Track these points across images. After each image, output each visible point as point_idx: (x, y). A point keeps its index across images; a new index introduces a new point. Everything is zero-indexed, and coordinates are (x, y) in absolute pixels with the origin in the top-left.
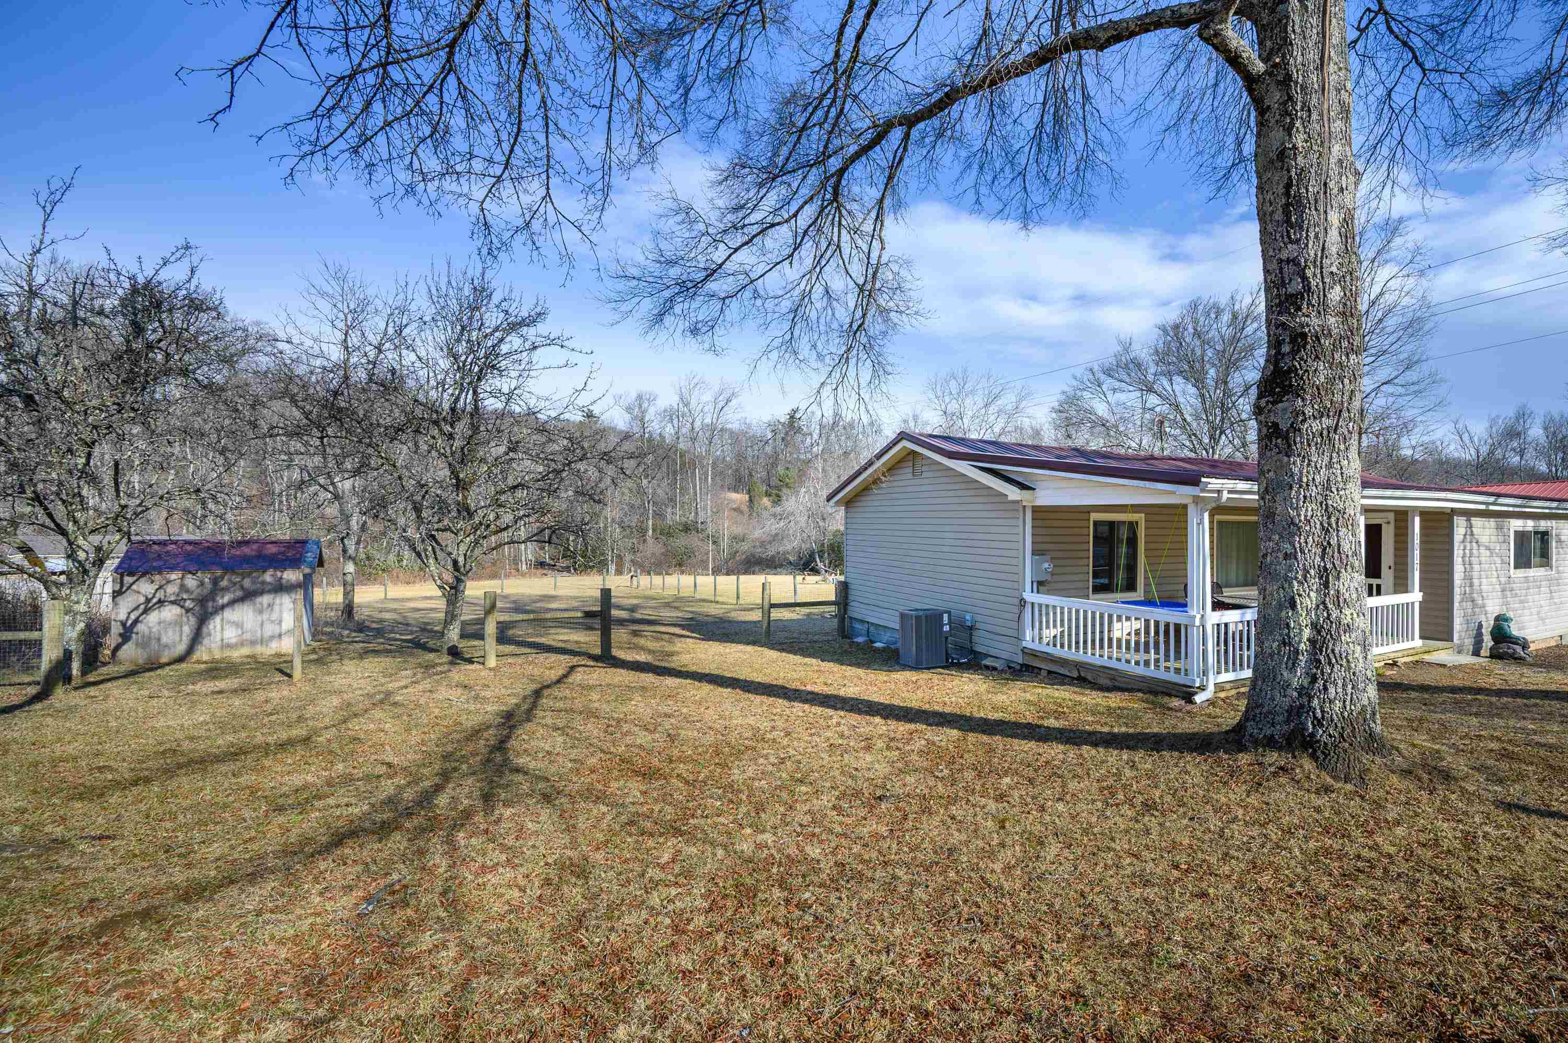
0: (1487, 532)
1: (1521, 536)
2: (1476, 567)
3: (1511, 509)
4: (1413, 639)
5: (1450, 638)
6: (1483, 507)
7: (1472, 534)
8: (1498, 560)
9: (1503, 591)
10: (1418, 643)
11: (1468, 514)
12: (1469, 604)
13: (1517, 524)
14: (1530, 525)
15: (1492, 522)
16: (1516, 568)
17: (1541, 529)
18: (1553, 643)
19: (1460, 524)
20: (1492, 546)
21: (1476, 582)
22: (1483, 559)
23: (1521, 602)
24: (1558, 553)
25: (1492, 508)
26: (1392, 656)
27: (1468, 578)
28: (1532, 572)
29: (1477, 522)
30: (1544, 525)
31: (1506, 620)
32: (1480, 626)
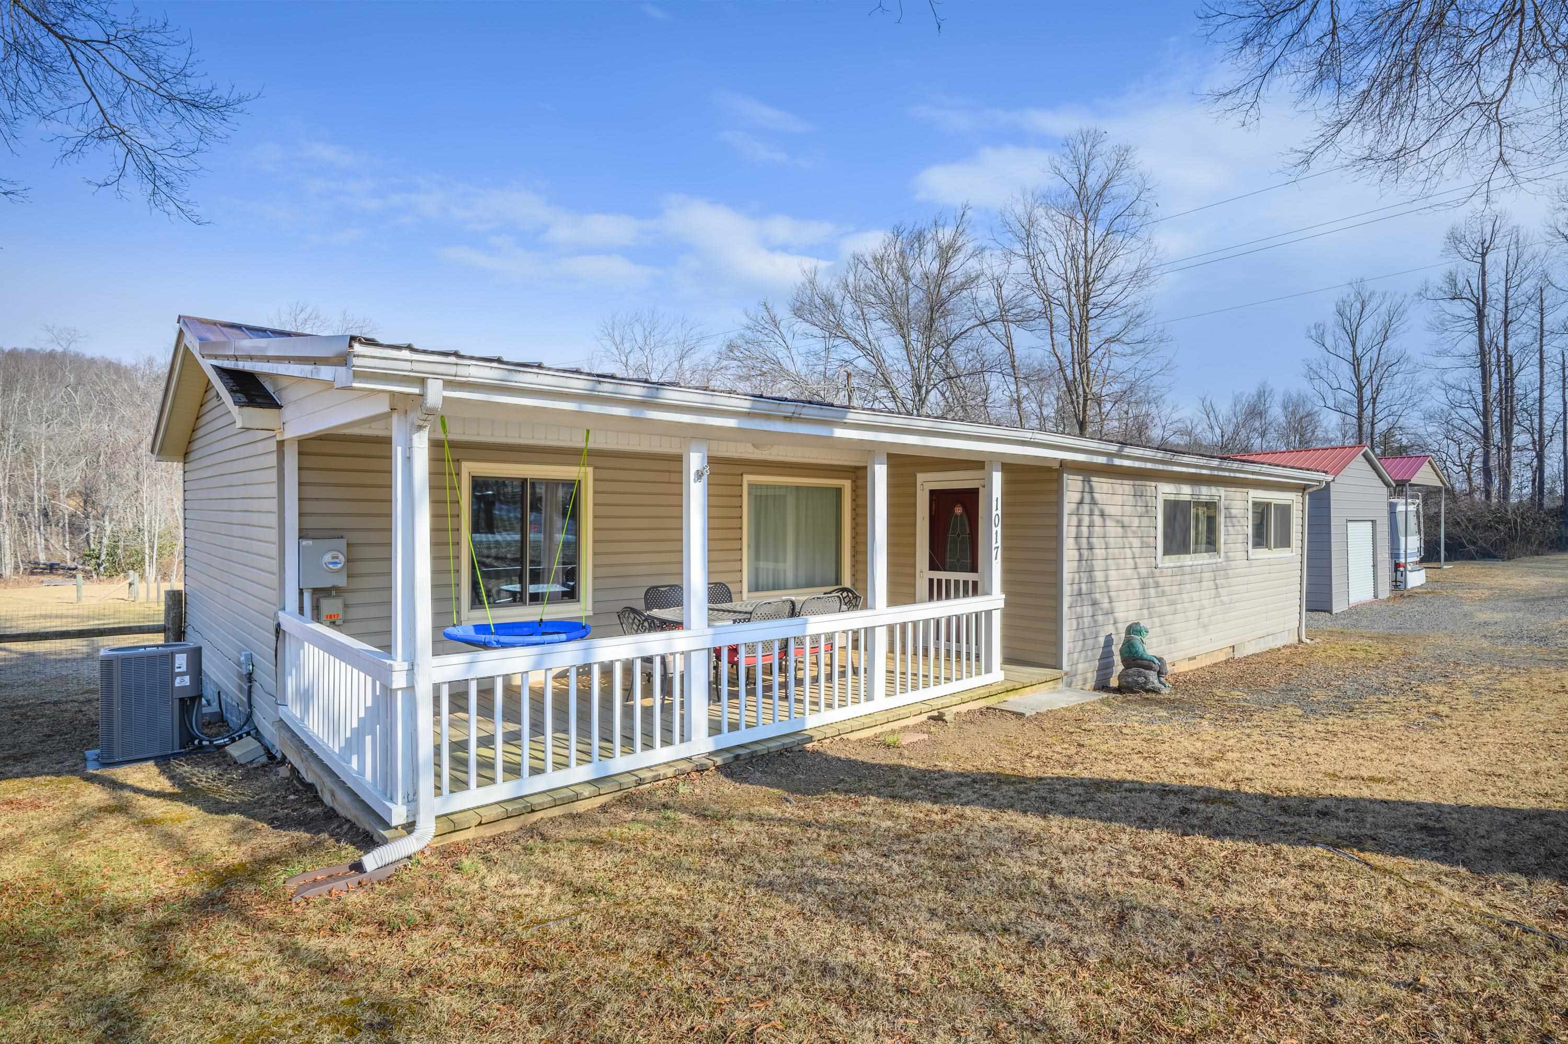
0: (1118, 499)
1: (1175, 510)
2: (1099, 553)
3: (1149, 466)
4: (988, 670)
5: (1058, 666)
6: (1102, 460)
7: (1093, 502)
8: (1136, 542)
9: (1144, 587)
10: (997, 674)
11: (1087, 471)
12: (1087, 610)
13: (1166, 490)
14: (1186, 492)
15: (1125, 487)
16: (1166, 552)
17: (1204, 499)
18: (1222, 657)
19: (1072, 487)
20: (1126, 520)
21: (1099, 576)
22: (1112, 541)
23: (1172, 603)
24: (1227, 534)
25: (1117, 462)
26: (938, 704)
27: (1086, 567)
28: (1187, 560)
29: (1101, 485)
30: (1206, 493)
31: (1139, 632)
32: (1109, 641)
